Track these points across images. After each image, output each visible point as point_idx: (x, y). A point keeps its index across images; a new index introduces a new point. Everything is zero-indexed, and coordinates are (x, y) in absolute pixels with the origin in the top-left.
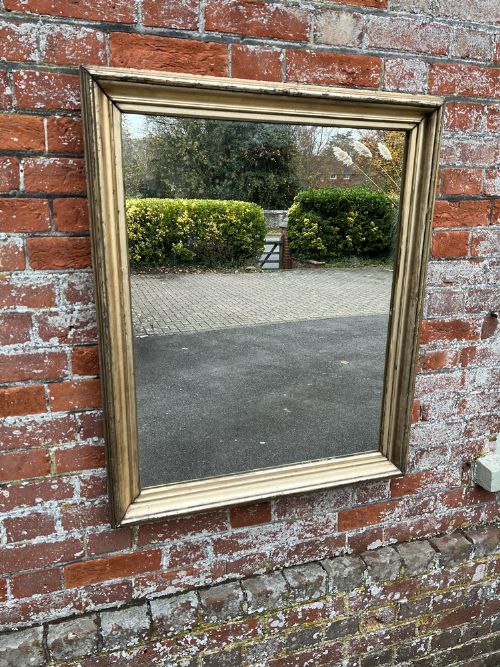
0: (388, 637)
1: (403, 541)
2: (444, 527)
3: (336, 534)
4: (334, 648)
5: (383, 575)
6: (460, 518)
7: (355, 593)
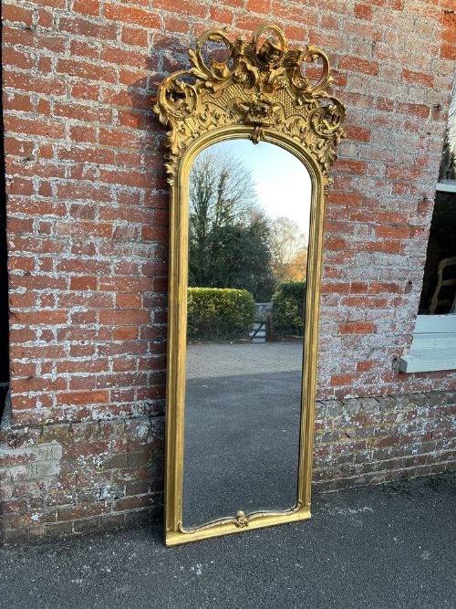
0: (352, 447)
1: (361, 397)
2: (382, 393)
3: (330, 388)
4: (325, 447)
5: (351, 410)
6: (390, 389)
7: (337, 418)
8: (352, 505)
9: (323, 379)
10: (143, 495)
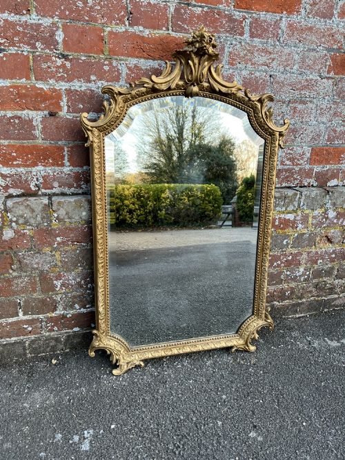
0: (334, 256)
3: (308, 167)
4: (296, 255)
5: (339, 202)
7: (318, 212)
8: (331, 334)
9: (300, 151)
10: (11, 320)
